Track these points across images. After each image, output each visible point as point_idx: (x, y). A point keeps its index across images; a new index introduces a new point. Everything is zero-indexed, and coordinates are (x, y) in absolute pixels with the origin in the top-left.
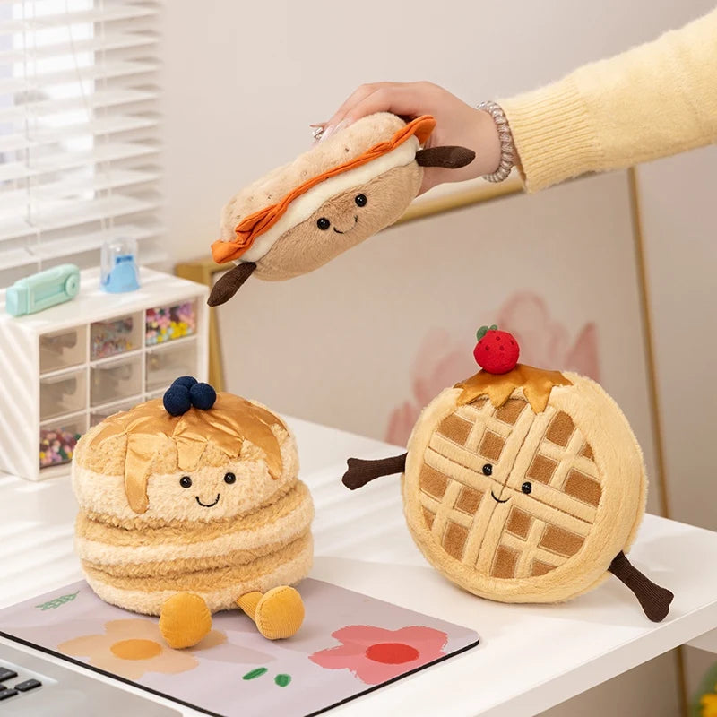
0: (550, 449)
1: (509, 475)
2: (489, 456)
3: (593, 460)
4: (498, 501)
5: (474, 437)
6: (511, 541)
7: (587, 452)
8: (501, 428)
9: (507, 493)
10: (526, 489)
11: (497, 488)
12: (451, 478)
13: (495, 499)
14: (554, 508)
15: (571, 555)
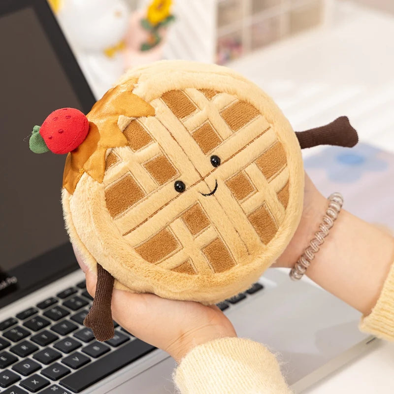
3: (218, 92)
4: (212, 193)
7: (210, 93)
13: (209, 195)
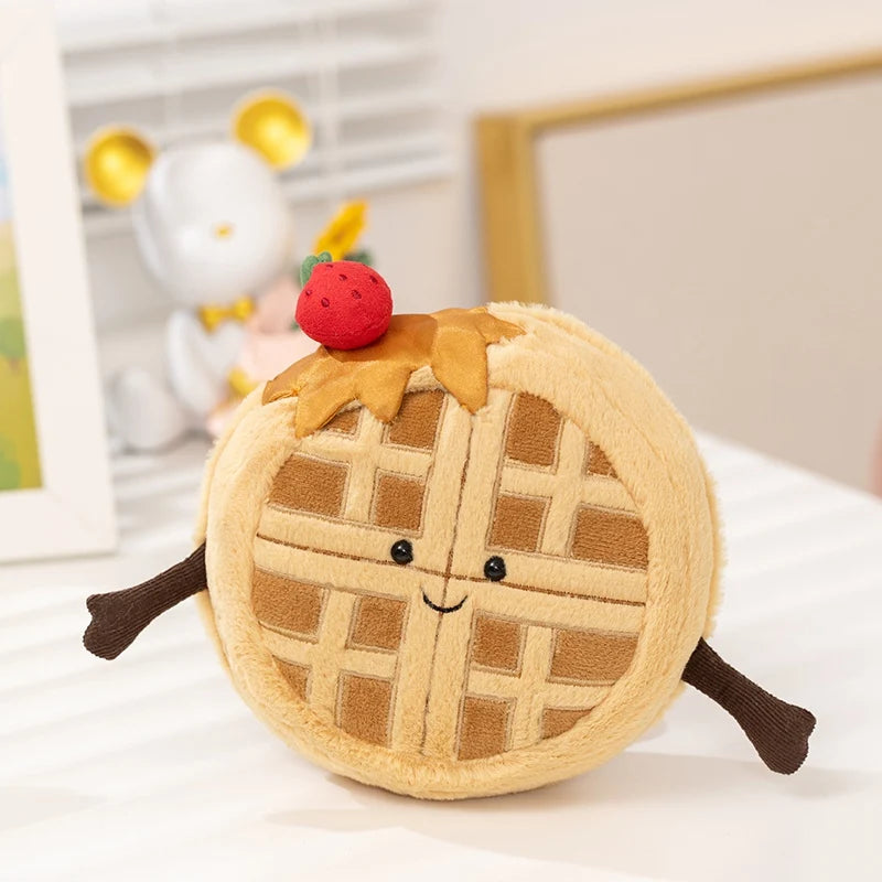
0: (523, 480)
1: (451, 553)
2: (399, 525)
3: (614, 475)
4: (442, 610)
5: (358, 495)
6: (487, 684)
7: (598, 462)
8: (407, 461)
9: (455, 591)
10: (495, 571)
11: (434, 588)
12: (329, 586)
13: (435, 608)
14: (562, 594)
15: (618, 678)
